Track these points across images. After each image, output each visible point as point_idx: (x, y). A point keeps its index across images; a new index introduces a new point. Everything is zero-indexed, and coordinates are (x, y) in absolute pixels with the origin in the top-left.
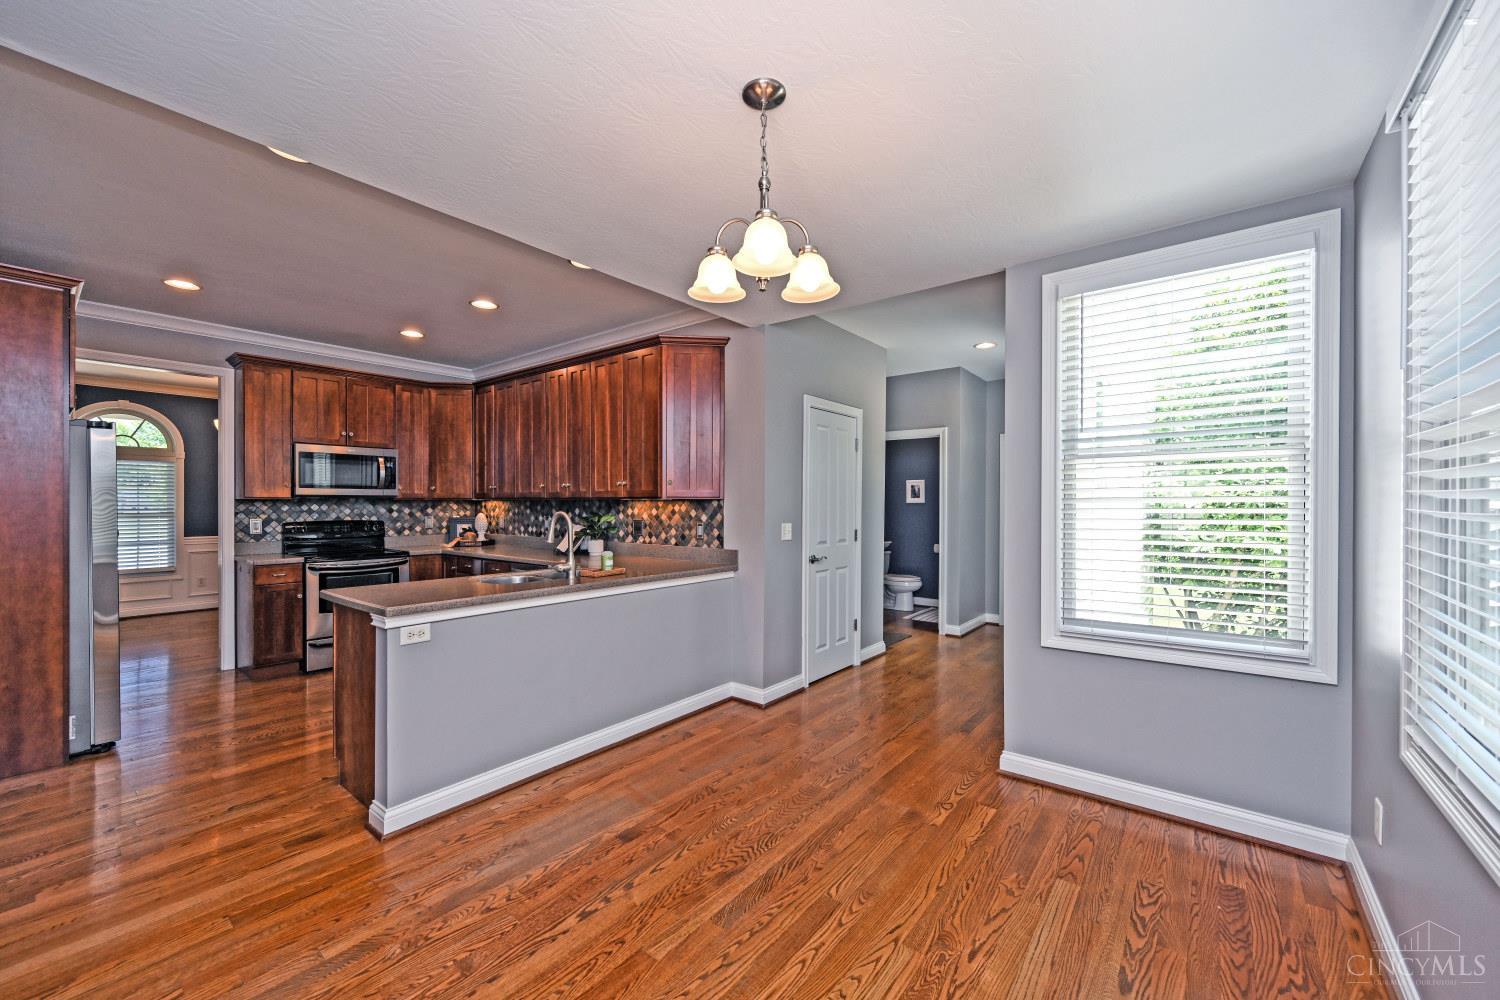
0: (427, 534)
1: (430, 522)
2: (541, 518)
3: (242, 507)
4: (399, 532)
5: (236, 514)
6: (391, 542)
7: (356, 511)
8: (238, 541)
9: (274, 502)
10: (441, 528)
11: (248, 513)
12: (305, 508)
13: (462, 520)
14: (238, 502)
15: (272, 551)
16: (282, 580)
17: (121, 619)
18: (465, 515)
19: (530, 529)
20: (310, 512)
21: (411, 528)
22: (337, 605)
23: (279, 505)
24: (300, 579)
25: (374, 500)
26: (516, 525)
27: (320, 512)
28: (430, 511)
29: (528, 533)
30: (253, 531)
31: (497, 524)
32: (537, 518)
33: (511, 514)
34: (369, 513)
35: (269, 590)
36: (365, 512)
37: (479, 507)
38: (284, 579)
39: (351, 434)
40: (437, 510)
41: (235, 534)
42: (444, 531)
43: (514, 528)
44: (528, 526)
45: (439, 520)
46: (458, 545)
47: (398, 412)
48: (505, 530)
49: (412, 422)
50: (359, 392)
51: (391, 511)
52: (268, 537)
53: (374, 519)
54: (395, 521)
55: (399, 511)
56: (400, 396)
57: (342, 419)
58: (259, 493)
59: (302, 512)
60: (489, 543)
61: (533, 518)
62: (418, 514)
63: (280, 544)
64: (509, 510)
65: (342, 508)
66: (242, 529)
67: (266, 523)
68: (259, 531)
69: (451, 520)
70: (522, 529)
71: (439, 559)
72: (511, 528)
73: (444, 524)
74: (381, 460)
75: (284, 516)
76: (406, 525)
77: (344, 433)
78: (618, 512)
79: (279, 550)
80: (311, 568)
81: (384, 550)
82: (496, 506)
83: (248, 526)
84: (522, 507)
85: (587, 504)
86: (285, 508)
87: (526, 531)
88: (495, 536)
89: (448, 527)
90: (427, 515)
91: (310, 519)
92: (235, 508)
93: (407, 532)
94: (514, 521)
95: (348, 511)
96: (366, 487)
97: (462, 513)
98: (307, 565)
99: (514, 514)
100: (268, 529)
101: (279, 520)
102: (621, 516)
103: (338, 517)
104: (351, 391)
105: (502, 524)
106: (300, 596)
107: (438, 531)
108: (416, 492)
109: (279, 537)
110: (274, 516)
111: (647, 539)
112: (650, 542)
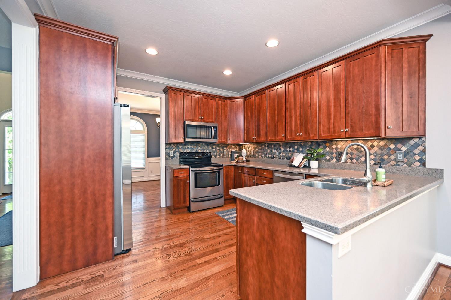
0: (224, 157)
1: (225, 152)
2: (274, 151)
3: (167, 146)
4: (216, 156)
5: (166, 149)
6: (214, 160)
7: (202, 148)
8: (166, 159)
9: (177, 144)
10: (229, 155)
11: (169, 148)
12: (186, 147)
13: (235, 152)
14: (166, 144)
15: (177, 163)
16: (181, 175)
17: (132, 183)
18: (236, 150)
19: (268, 156)
20: (188, 148)
21: (219, 155)
22: (239, 199)
23: (178, 145)
24: (188, 174)
25: (208, 144)
26: (260, 154)
27: (191, 148)
28: (225, 148)
29: (267, 157)
30: (171, 155)
31: (250, 153)
32: (271, 151)
33: (257, 149)
34: (207, 149)
35: (178, 179)
36: (205, 148)
37: (241, 147)
38: (183, 174)
39: (202, 117)
40: (227, 148)
41: (166, 157)
42: (230, 156)
43: (259, 155)
44: (267, 154)
45: (228, 152)
46: (237, 162)
47: (217, 108)
48: (254, 156)
49: (222, 113)
50: (205, 101)
51: (213, 148)
52: (175, 157)
53: (208, 151)
54: (214, 152)
55: (216, 148)
56: (218, 102)
57: (200, 111)
58: (174, 141)
59: (186, 148)
60: (248, 161)
61: (269, 151)
62: (221, 150)
63: (179, 160)
64: (256, 148)
65: (198, 147)
66: (167, 154)
67: (175, 152)
68: (173, 155)
69: (232, 152)
70: (263, 155)
71: (233, 167)
72: (257, 155)
73: (230, 153)
74: (212, 127)
75: (180, 150)
76: (218, 154)
77: (200, 117)
78: (325, 147)
79: (178, 162)
80: (192, 170)
81: (212, 163)
82: (249, 147)
83: (169, 153)
84: (263, 146)
85: (302, 144)
86: (180, 147)
87: (265, 156)
88: (249, 158)
89: (231, 155)
90: (224, 150)
91: (188, 151)
92: (166, 146)
93: (218, 156)
94: (259, 152)
95: (199, 148)
96: (206, 138)
97: (235, 149)
98: (191, 169)
99: (259, 149)
100: (175, 155)
101: (179, 151)
102: (328, 149)
103: (197, 150)
104: (202, 101)
105: (252, 153)
106: (188, 181)
107: (228, 156)
108: (223, 140)
109: (179, 158)
110: (177, 150)
111: (349, 161)
112: (352, 162)
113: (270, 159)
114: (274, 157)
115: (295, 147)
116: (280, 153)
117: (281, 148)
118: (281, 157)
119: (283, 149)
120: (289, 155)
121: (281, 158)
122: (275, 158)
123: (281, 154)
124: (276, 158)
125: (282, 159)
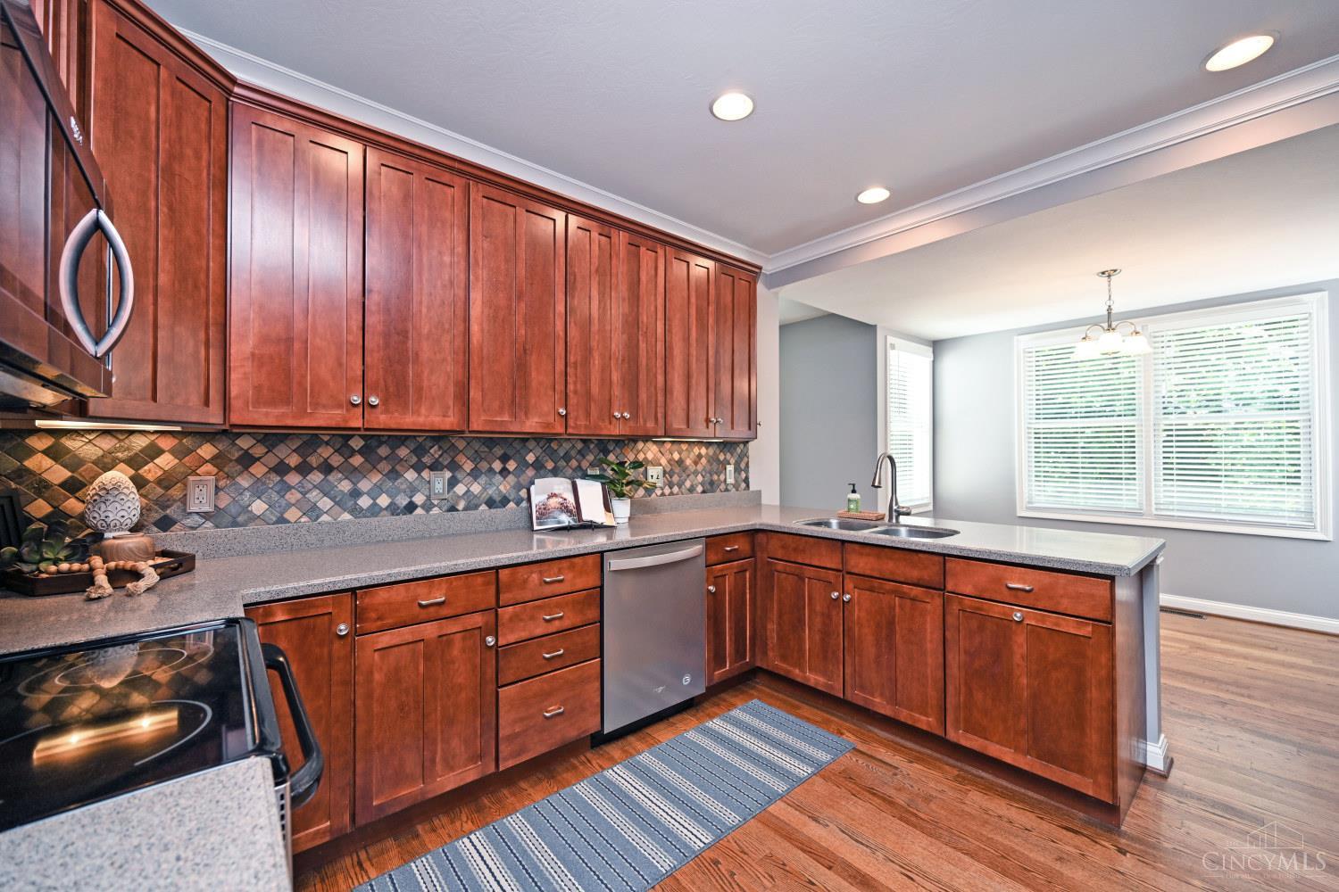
26: (294, 496)
29: (356, 511)
70: (327, 499)
72: (259, 507)
99: (281, 469)
111: (667, 491)
112: (672, 494)
113: (386, 520)
114: (411, 507)
115: (527, 458)
116: (453, 483)
117: (461, 459)
118: (457, 503)
119: (468, 466)
120: (501, 488)
121: (461, 506)
122: (419, 511)
123: (460, 489)
124: (428, 507)
125: (466, 509)
